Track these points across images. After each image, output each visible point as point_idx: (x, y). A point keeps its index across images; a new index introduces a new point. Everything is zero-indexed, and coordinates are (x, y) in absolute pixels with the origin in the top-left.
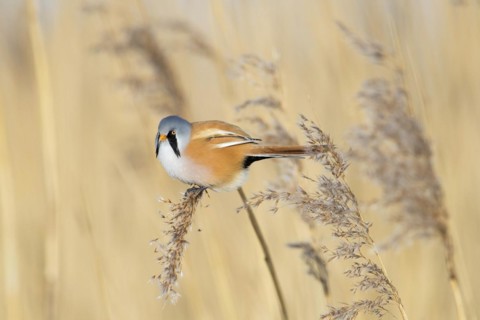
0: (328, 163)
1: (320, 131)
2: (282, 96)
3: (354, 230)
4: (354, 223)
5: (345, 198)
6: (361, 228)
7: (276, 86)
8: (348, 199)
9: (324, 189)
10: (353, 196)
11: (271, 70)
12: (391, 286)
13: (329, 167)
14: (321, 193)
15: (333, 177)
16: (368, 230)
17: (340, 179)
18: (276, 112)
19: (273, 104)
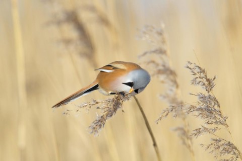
0: (204, 85)
1: (199, 68)
2: (166, 47)
3: (218, 121)
4: (219, 117)
5: (213, 104)
6: (222, 120)
7: (164, 42)
8: (215, 104)
9: (202, 99)
10: (218, 102)
11: (160, 33)
12: (238, 151)
13: (204, 86)
14: (200, 102)
15: (206, 92)
16: (225, 121)
17: (210, 93)
18: (164, 56)
19: (161, 52)
